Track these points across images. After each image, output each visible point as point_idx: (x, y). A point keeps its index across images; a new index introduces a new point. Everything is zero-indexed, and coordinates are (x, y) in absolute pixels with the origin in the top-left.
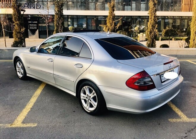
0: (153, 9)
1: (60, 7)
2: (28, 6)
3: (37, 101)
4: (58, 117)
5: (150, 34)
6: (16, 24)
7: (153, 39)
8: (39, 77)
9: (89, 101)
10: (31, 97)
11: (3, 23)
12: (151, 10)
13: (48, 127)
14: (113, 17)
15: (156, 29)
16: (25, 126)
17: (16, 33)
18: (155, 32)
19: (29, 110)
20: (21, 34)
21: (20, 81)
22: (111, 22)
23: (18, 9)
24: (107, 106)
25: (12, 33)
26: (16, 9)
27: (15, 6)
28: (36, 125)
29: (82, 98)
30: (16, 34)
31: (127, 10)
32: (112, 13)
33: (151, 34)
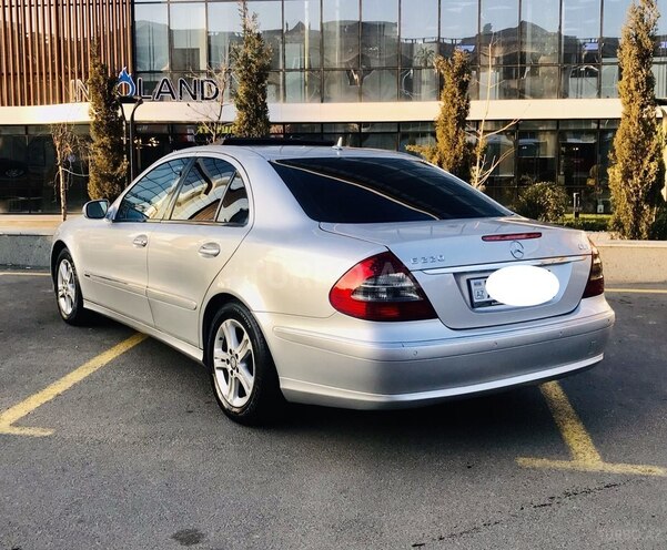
0: (636, 76)
1: (255, 79)
2: (171, 92)
3: (88, 380)
4: (128, 422)
5: (626, 183)
6: (99, 146)
7: (638, 202)
8: (116, 308)
9: (235, 372)
10: (75, 368)
11: (61, 145)
12: (628, 81)
13: (81, 440)
14: (459, 110)
15: (652, 160)
16: (17, 431)
17: (99, 179)
18: (646, 172)
19: (51, 397)
20: (116, 182)
21: (63, 326)
22: (452, 133)
23: (109, 93)
24: (281, 386)
25: (87, 179)
26: (104, 93)
27: (98, 81)
28: (49, 433)
29: (217, 363)
30: (98, 184)
31: (579, 94)
32: (454, 95)
33: (629, 181)
